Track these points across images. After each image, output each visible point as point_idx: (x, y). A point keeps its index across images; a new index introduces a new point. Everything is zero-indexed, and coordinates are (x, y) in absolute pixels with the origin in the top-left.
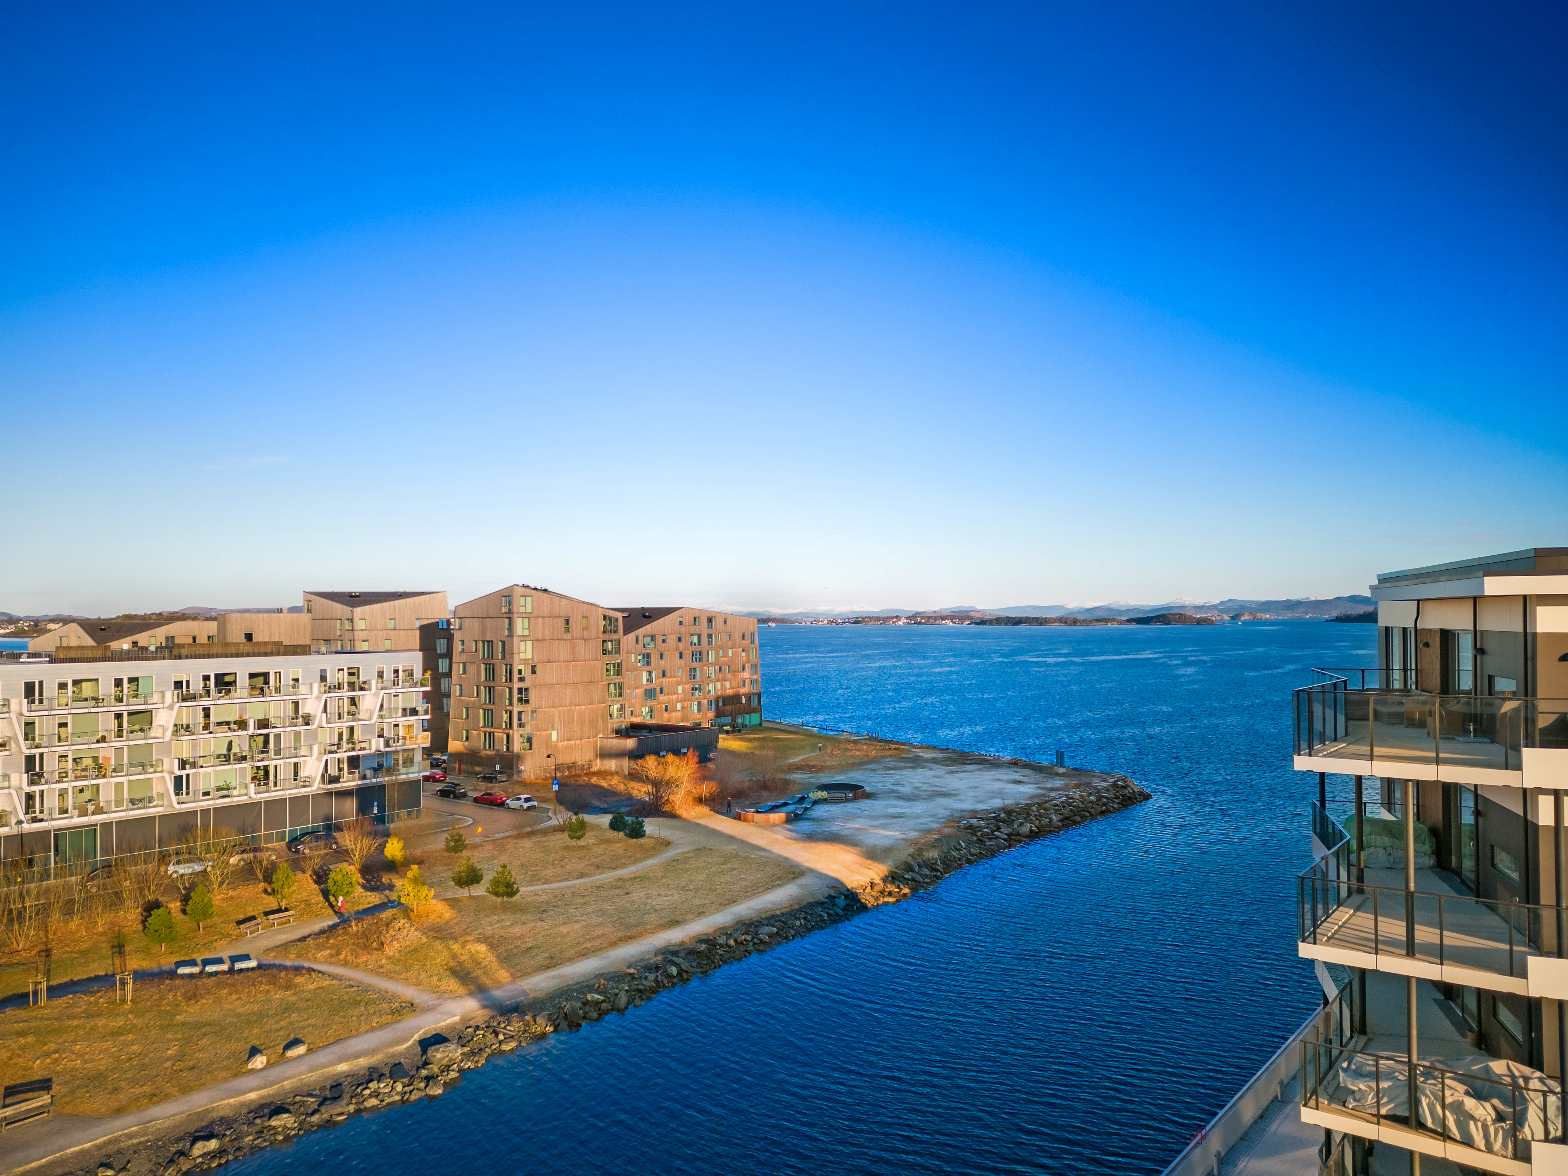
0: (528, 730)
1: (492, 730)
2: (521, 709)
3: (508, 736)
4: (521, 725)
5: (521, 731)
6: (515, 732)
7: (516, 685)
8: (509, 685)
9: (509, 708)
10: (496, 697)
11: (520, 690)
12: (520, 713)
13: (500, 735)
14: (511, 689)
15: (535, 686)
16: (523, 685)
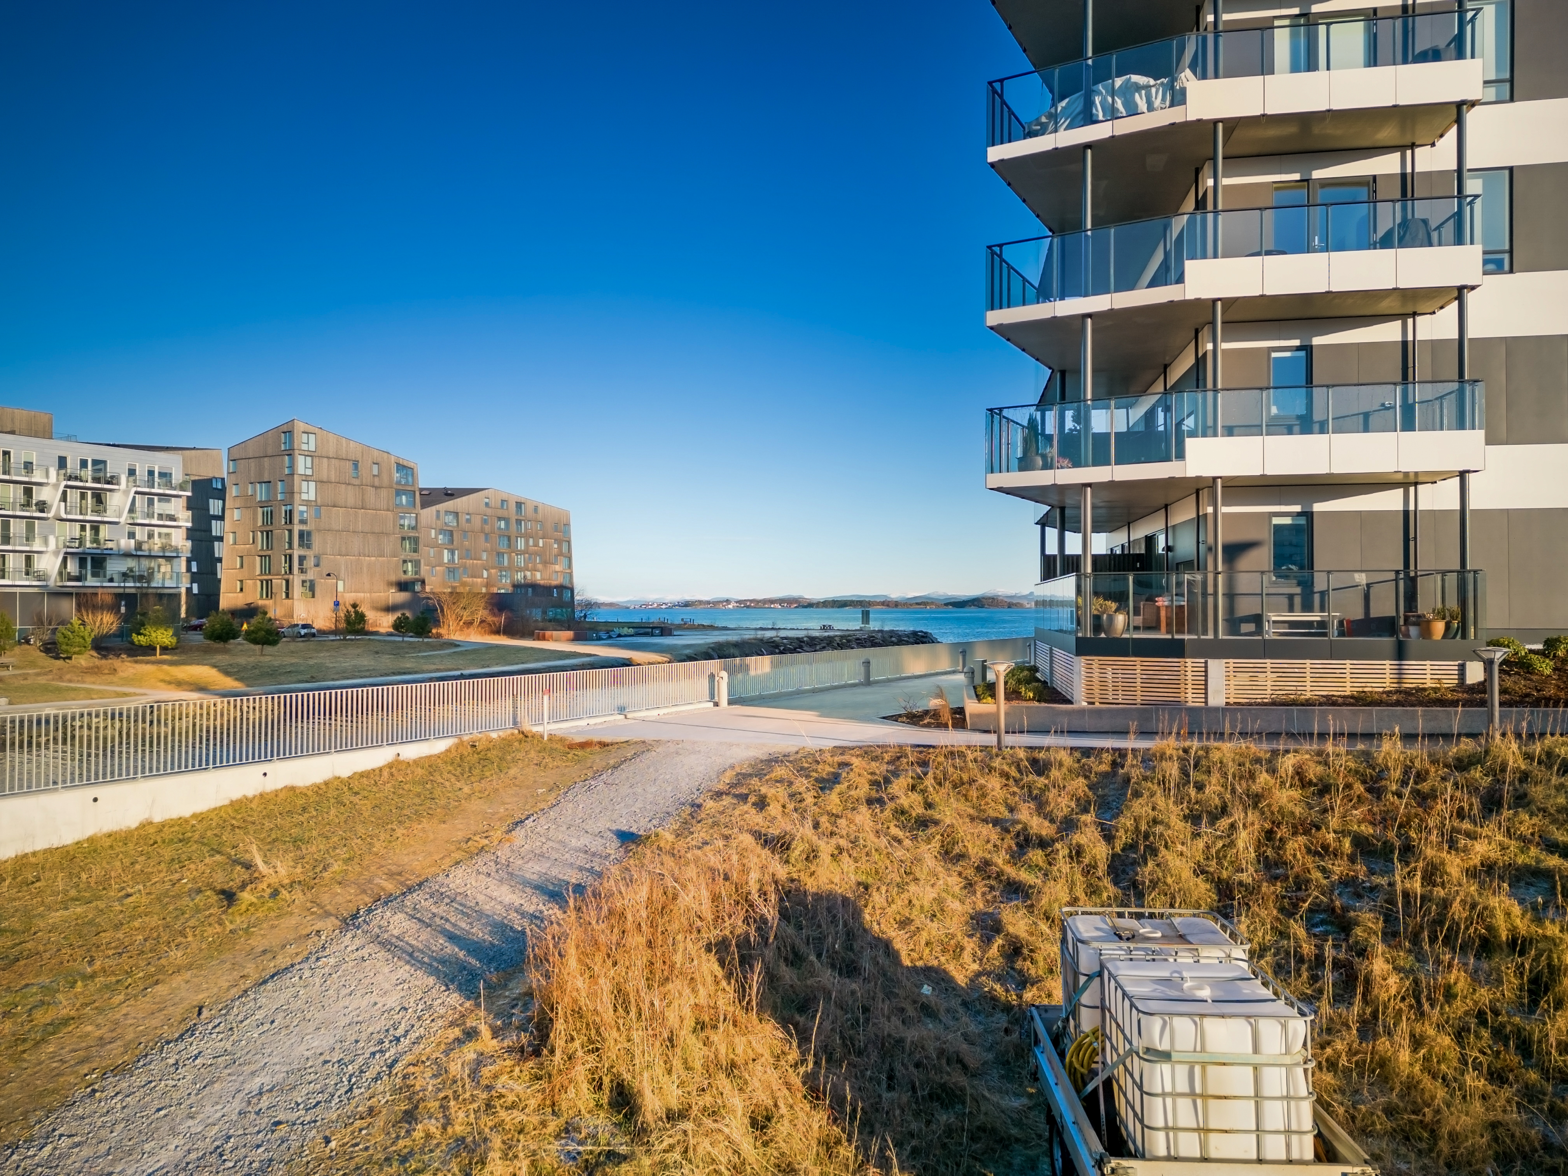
0: (310, 576)
1: (270, 577)
2: (302, 552)
3: (287, 581)
4: (302, 571)
5: (303, 577)
6: (296, 578)
7: (297, 528)
8: (289, 527)
9: (288, 552)
10: (275, 541)
11: (301, 534)
12: (302, 559)
13: (278, 583)
14: (290, 532)
15: (319, 531)
16: (304, 527)
